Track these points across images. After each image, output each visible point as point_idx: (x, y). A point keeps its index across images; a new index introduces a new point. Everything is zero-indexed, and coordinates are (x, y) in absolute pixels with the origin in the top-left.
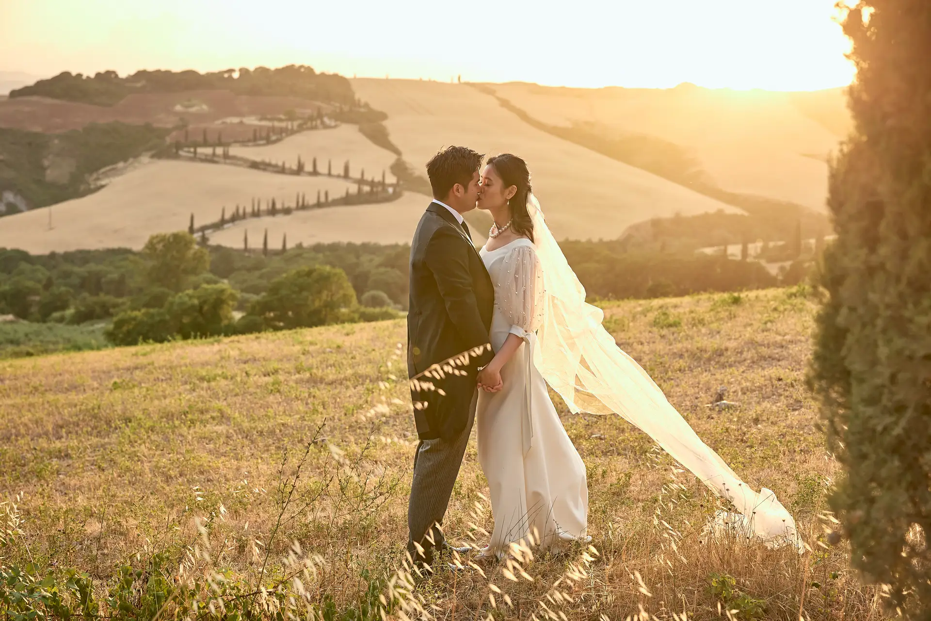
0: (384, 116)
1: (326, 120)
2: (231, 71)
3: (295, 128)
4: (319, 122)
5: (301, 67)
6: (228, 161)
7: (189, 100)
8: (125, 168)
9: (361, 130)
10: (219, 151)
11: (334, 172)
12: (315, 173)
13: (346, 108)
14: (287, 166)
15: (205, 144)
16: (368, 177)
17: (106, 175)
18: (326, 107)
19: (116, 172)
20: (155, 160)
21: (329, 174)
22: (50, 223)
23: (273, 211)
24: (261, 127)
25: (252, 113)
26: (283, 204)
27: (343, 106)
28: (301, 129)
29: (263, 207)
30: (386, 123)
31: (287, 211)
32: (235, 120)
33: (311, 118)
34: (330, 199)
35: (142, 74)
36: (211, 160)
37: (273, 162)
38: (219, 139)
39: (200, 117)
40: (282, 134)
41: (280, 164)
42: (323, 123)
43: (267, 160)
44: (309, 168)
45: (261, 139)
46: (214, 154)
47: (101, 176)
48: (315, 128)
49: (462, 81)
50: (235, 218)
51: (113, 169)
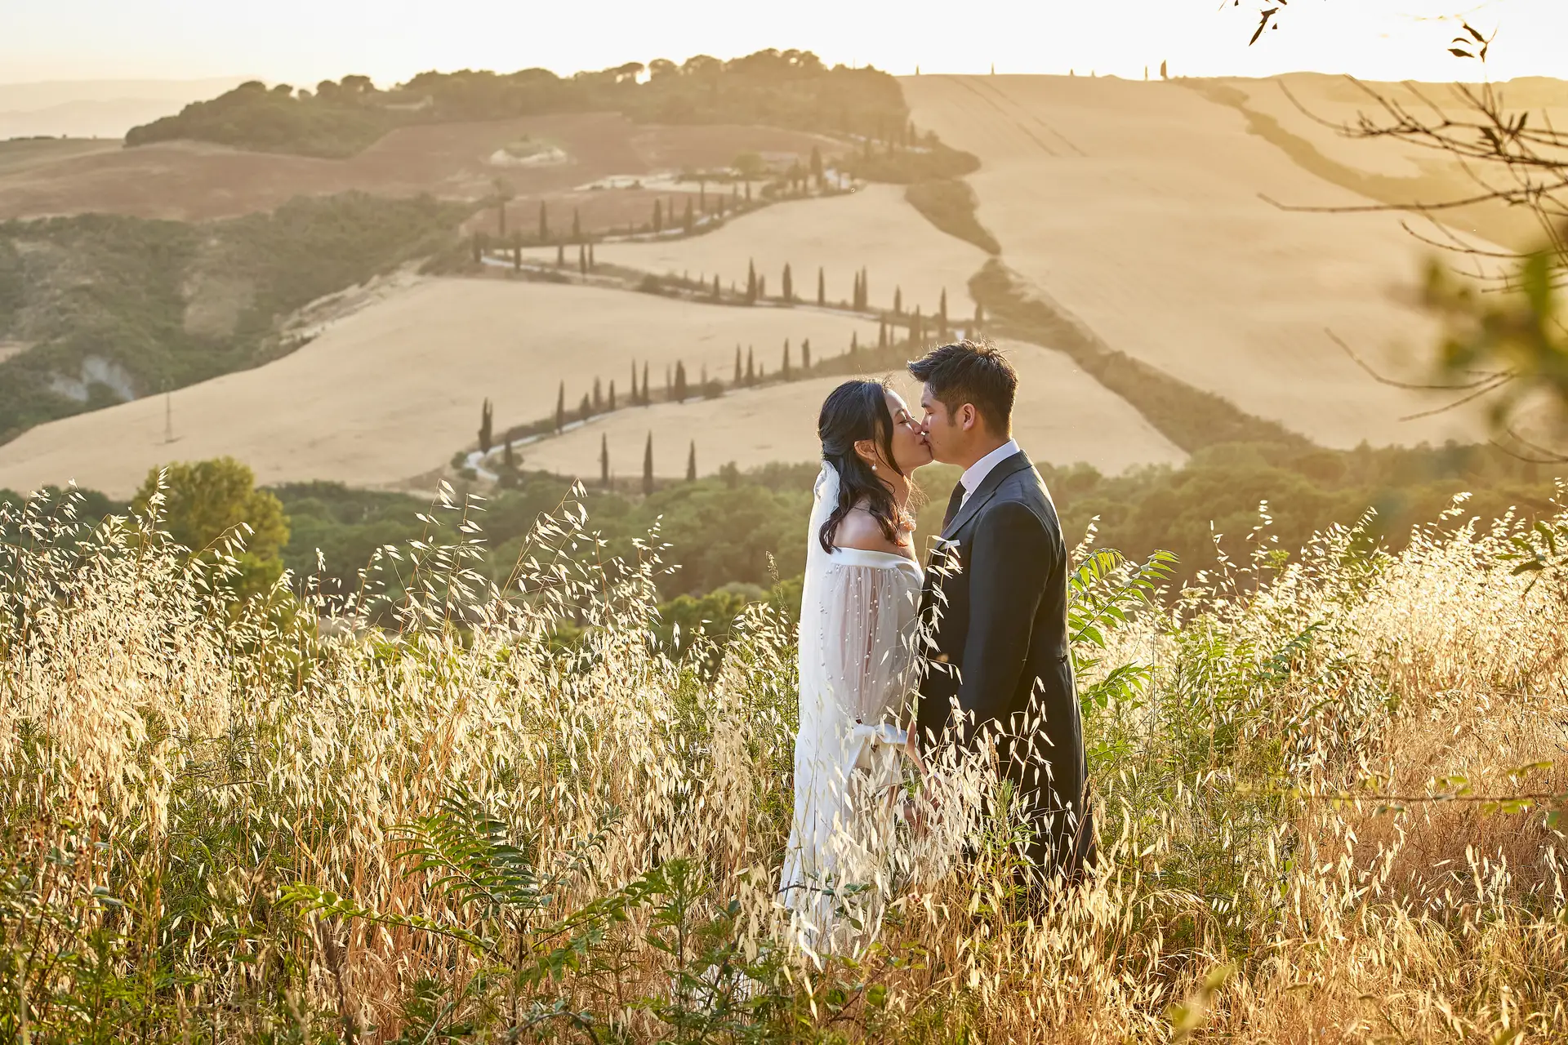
0: (971, 163)
1: (831, 176)
2: (634, 67)
3: (755, 194)
4: (812, 181)
5: (791, 53)
6: (589, 277)
7: (525, 139)
8: (360, 298)
9: (910, 198)
10: (572, 253)
11: (829, 297)
12: (788, 300)
13: (879, 146)
14: (725, 284)
15: (543, 239)
16: (908, 307)
17: (319, 315)
18: (836, 147)
19: (340, 308)
20: (428, 278)
21: (821, 302)
22: (168, 430)
23: (679, 392)
24: (672, 195)
25: (663, 165)
26: (704, 375)
27: (875, 142)
28: (769, 197)
29: (658, 381)
30: (973, 180)
31: (712, 390)
32: (622, 181)
33: (796, 174)
34: (814, 360)
35: (426, 81)
36: (553, 275)
37: (695, 277)
38: (576, 226)
39: (544, 176)
40: (723, 210)
41: (709, 280)
42: (821, 181)
43: (680, 274)
44: (774, 288)
45: (674, 223)
46: (561, 263)
47: (307, 319)
48: (804, 195)
49: (1170, 75)
50: (586, 411)
51: (334, 301)
